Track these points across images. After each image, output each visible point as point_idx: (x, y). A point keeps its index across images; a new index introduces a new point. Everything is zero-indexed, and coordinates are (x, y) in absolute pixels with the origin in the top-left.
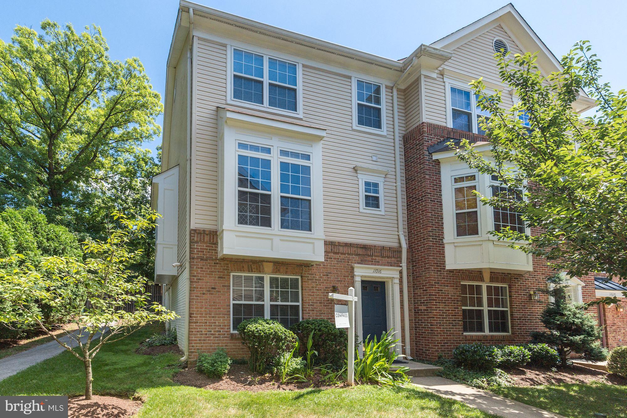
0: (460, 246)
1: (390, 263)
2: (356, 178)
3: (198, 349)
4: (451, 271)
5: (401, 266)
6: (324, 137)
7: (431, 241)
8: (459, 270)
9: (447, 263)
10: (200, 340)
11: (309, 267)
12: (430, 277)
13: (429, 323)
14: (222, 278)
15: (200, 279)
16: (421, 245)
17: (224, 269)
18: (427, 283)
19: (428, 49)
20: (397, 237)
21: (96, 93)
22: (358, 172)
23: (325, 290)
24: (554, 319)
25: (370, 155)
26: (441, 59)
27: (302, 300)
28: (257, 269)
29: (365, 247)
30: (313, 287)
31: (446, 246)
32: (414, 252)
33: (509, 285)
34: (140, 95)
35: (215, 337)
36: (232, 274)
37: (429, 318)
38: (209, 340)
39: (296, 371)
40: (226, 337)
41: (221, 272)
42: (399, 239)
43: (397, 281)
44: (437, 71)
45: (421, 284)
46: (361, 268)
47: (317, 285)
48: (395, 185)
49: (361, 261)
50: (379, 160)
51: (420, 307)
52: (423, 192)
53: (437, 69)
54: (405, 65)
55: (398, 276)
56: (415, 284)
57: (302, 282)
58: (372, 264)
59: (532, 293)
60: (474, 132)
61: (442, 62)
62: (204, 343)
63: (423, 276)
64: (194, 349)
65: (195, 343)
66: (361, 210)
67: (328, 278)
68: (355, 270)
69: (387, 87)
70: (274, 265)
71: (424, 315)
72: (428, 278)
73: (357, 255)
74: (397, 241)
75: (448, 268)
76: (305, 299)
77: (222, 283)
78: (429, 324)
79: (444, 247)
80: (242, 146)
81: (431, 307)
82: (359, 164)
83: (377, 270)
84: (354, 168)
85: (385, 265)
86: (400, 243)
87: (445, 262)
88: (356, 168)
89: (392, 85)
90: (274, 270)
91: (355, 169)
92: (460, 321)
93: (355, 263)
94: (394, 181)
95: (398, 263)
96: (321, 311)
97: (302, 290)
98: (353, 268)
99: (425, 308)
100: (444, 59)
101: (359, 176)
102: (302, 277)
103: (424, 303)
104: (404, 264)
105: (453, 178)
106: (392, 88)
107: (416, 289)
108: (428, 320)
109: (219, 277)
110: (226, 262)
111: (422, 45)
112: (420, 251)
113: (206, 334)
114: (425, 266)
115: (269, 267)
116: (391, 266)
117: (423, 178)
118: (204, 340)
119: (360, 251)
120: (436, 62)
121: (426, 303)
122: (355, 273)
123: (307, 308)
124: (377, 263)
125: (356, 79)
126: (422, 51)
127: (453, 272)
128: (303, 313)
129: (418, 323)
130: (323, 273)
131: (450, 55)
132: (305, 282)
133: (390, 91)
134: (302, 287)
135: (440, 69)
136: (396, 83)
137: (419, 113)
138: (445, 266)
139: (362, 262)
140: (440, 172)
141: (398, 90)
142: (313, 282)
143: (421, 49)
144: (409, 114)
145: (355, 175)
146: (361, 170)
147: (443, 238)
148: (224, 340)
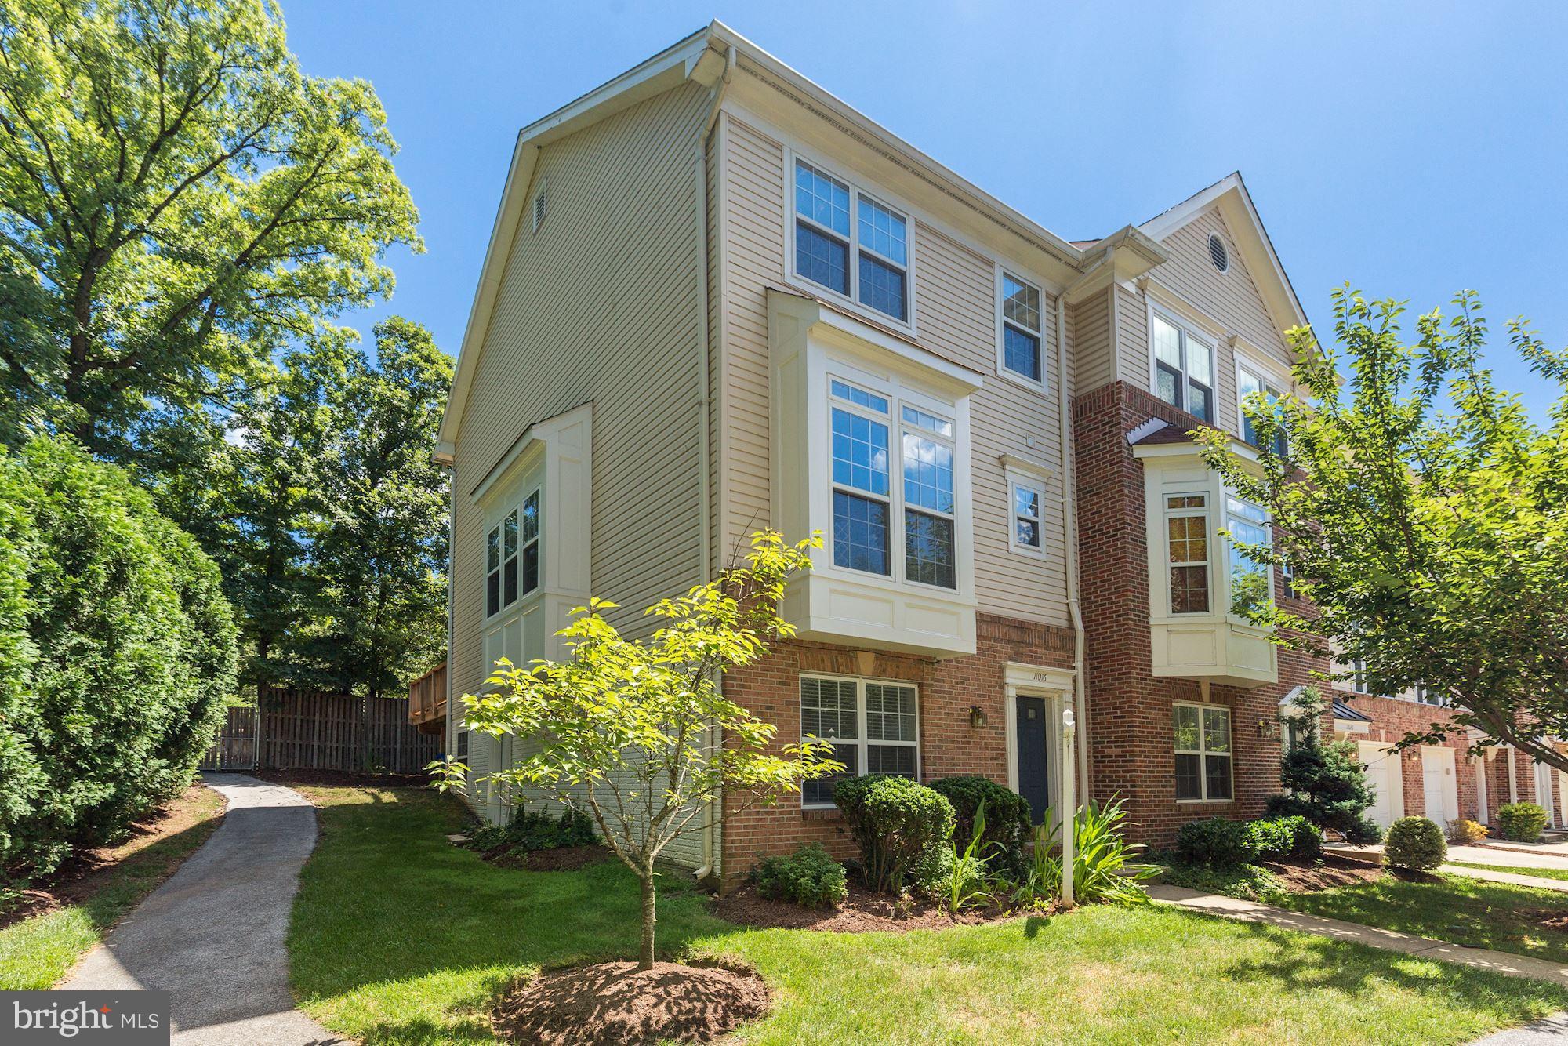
0: (1178, 632)
1: (1059, 660)
2: (1001, 480)
3: (743, 848)
4: (1160, 680)
5: (1074, 668)
6: (978, 388)
7: (1132, 620)
8: (1170, 678)
9: (1155, 663)
10: (746, 827)
11: (933, 664)
12: (1130, 692)
13: (1128, 782)
14: (783, 683)
15: (744, 686)
16: (1111, 627)
17: (788, 665)
18: (1124, 703)
19: (1137, 236)
20: (1065, 608)
21: (248, 157)
22: (1007, 467)
23: (959, 715)
24: (1308, 771)
25: (1024, 433)
26: (1149, 260)
27: (922, 735)
28: (847, 667)
29: (1021, 626)
30: (940, 708)
31: (1153, 630)
32: (1094, 640)
33: (1232, 709)
34: (366, 183)
35: (774, 820)
36: (802, 675)
37: (1129, 771)
38: (762, 826)
39: (971, 884)
40: (794, 819)
41: (783, 671)
42: (1069, 613)
43: (1069, 697)
44: (1135, 280)
45: (1110, 704)
46: (1018, 669)
47: (947, 703)
48: (1061, 500)
49: (1016, 654)
50: (1038, 446)
51: (1107, 751)
52: (1118, 520)
53: (1136, 276)
54: (1088, 258)
55: (1070, 687)
56: (1097, 705)
57: (921, 697)
58: (1031, 662)
59: (1261, 723)
60: (1185, 410)
61: (1150, 265)
62: (754, 834)
63: (1115, 689)
64: (736, 848)
65: (738, 835)
66: (1012, 549)
67: (964, 689)
68: (1008, 673)
69: (1048, 296)
70: (877, 658)
71: (1117, 766)
72: (1125, 692)
73: (1009, 642)
74: (1065, 615)
75: (1156, 673)
76: (927, 734)
77: (784, 696)
78: (1128, 785)
79: (1149, 633)
80: (840, 389)
81: (1132, 751)
82: (1010, 453)
83: (1041, 676)
84: (999, 458)
85: (1049, 665)
86: (1070, 620)
87: (1151, 661)
88: (1003, 459)
89: (1055, 293)
90: (875, 668)
91: (1002, 461)
92: (1171, 777)
93: (1006, 659)
94: (1059, 492)
95: (1067, 663)
96: (953, 758)
97: (922, 713)
98: (1002, 670)
99: (1119, 751)
100: (1154, 258)
101: (1009, 476)
102: (920, 685)
103: (1117, 742)
104: (1079, 664)
105: (1166, 498)
106: (1056, 299)
107: (1099, 714)
108: (1126, 776)
109: (780, 683)
110: (790, 648)
111: (1130, 226)
112: (1108, 637)
113: (758, 813)
114: (1121, 669)
115: (867, 662)
116: (1059, 666)
117: (1118, 492)
118: (754, 827)
119: (1014, 635)
120: (1140, 263)
121: (1123, 742)
122: (1008, 680)
123: (931, 752)
124: (1038, 660)
125: (1002, 269)
126: (1127, 238)
127: (1161, 682)
128: (923, 764)
129: (1103, 781)
130: (956, 677)
131: (1165, 256)
132: (927, 696)
133: (1052, 304)
134: (921, 707)
135: (1141, 277)
136: (1063, 290)
137: (1108, 360)
138: (1151, 671)
139: (1017, 657)
140: (1143, 483)
141: (1067, 306)
142: (941, 698)
143: (1127, 233)
144: (1082, 358)
145: (1001, 472)
146: (1012, 465)
147: (1148, 614)
148: (789, 826)
